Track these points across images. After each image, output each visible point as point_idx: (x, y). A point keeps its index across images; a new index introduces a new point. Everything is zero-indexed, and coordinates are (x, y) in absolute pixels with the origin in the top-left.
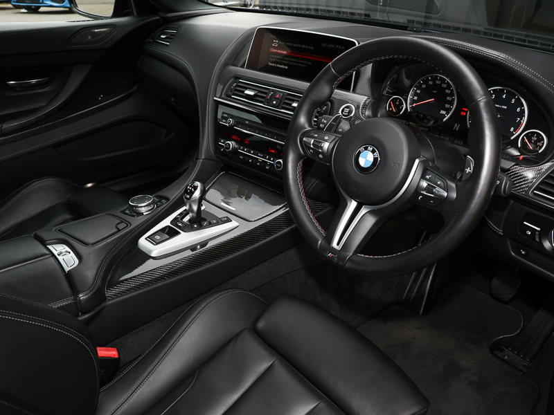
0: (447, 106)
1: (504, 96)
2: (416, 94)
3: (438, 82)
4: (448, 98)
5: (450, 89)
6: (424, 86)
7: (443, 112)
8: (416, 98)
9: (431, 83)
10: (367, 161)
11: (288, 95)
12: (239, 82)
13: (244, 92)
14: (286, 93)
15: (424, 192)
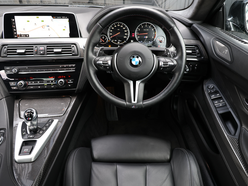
0: (126, 34)
1: (146, 26)
2: (110, 32)
3: (119, 25)
4: (125, 31)
5: (125, 27)
6: (113, 28)
7: (125, 37)
8: (111, 34)
9: (115, 26)
10: (136, 62)
11: (47, 46)
12: (8, 47)
13: (16, 52)
14: (45, 46)
15: (163, 66)
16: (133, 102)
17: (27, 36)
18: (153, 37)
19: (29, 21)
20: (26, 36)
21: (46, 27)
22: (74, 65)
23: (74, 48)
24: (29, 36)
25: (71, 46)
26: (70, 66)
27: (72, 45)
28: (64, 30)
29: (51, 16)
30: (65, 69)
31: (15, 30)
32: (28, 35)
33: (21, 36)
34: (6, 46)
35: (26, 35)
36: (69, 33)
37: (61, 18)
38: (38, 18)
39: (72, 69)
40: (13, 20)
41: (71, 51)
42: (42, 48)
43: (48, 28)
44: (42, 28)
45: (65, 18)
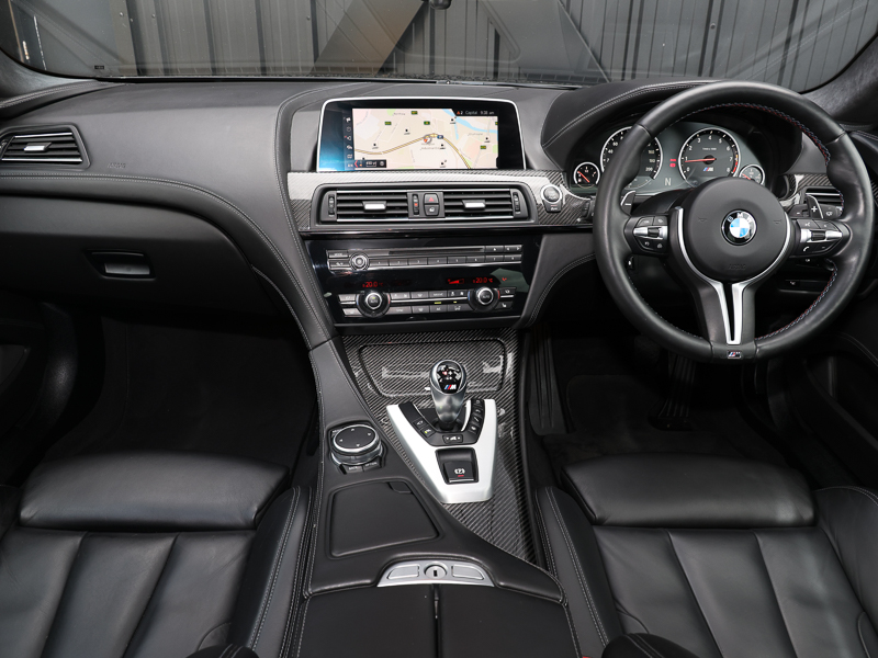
0: (652, 161)
1: (710, 138)
4: (651, 152)
7: (649, 169)
10: (743, 230)
11: (445, 193)
12: (338, 194)
13: (362, 208)
14: (440, 192)
15: (810, 241)
16: (729, 342)
17: (380, 165)
18: (728, 170)
19: (388, 123)
20: (378, 166)
21: (435, 140)
22: (518, 247)
23: (519, 200)
24: (385, 166)
25: (509, 192)
26: (508, 247)
27: (512, 191)
28: (483, 147)
29: (451, 110)
30: (495, 257)
31: (349, 147)
32: (385, 161)
33: (364, 166)
34: (334, 193)
35: (378, 161)
36: (497, 156)
37: (479, 115)
38: (416, 113)
39: (513, 257)
40: (348, 119)
41: (510, 206)
42: (431, 198)
43: (442, 141)
44: (423, 141)
45: (488, 115)
